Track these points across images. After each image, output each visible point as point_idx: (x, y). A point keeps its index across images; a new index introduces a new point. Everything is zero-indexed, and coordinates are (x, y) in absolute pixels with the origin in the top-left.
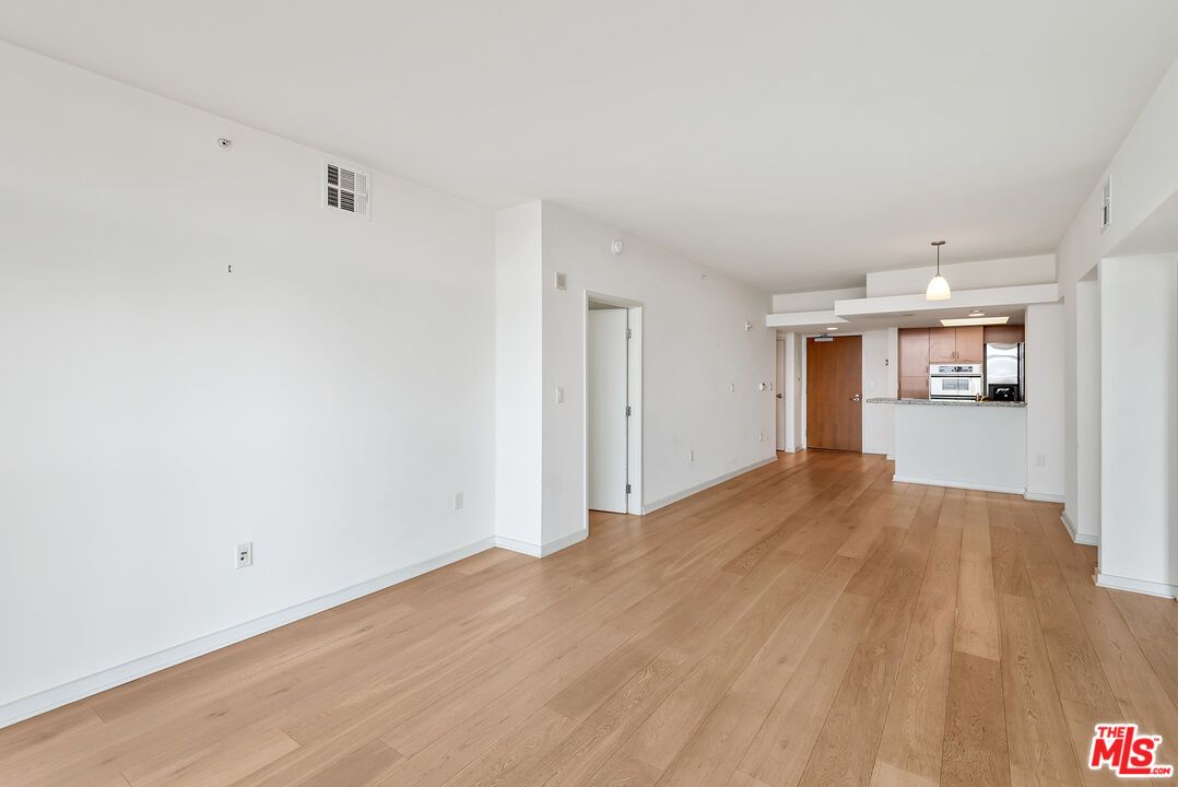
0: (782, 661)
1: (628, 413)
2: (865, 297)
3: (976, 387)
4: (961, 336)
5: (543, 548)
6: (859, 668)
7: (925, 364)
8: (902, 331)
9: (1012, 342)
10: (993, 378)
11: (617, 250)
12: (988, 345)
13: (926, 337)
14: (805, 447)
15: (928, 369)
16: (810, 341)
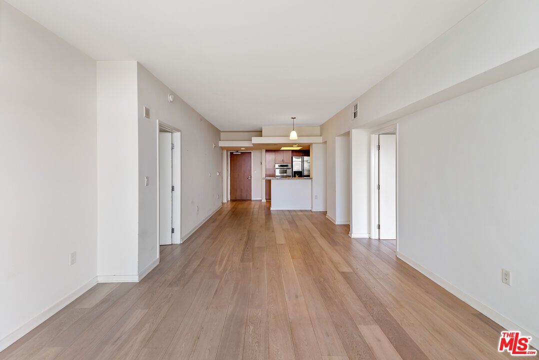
0: (297, 297)
1: (173, 190)
2: (261, 136)
3: (289, 172)
4: (285, 153)
5: (140, 276)
6: (322, 289)
7: (274, 164)
8: (267, 151)
9: (300, 156)
10: (295, 169)
11: (171, 100)
12: (293, 158)
13: (274, 153)
14: (229, 199)
15: (275, 167)
16: (232, 154)
